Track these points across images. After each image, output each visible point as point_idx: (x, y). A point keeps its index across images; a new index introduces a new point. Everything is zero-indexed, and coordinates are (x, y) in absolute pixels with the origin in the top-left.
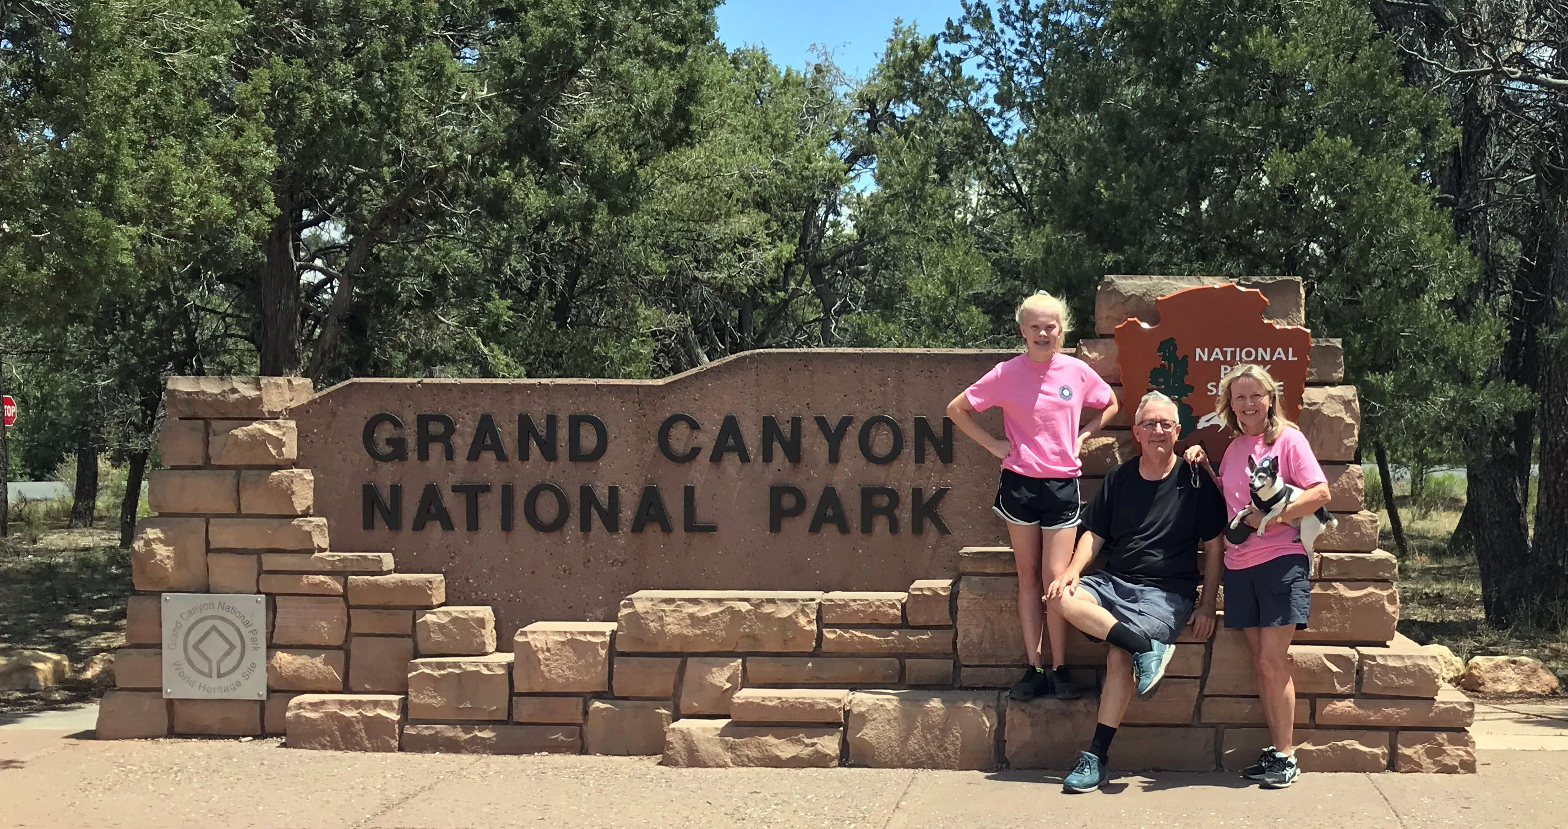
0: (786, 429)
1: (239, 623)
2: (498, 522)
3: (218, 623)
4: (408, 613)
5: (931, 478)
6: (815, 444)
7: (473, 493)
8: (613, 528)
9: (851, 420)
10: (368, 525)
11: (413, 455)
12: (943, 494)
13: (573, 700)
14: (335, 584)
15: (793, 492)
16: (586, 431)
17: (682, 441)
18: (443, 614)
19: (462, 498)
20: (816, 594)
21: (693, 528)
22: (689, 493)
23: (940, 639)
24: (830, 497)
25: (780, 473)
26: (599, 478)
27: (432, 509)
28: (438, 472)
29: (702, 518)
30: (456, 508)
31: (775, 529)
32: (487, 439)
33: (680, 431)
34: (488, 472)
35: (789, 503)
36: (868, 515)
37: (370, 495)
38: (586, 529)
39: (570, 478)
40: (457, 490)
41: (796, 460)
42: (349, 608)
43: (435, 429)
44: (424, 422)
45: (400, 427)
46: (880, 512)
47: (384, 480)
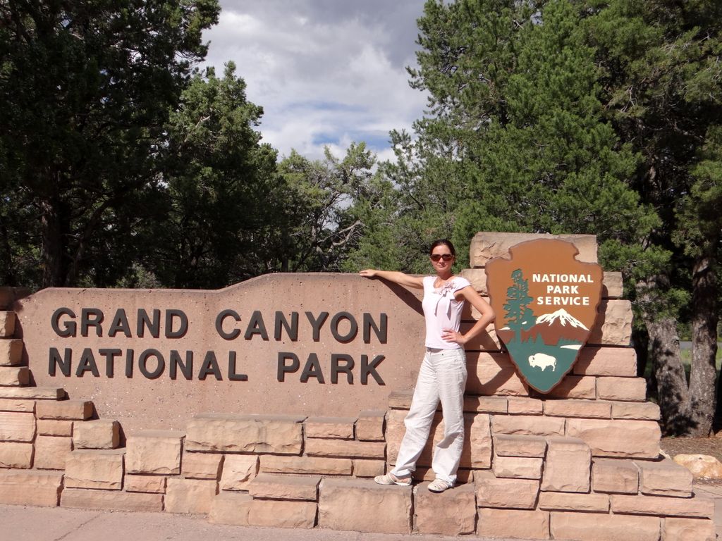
0: (289, 320)
2: (124, 371)
4: (71, 422)
5: (374, 350)
6: (305, 328)
7: (111, 354)
8: (189, 376)
9: (327, 314)
10: (52, 373)
11: (79, 331)
12: (380, 359)
13: (159, 479)
14: (29, 405)
15: (291, 356)
16: (175, 318)
17: (229, 325)
18: (90, 425)
19: (105, 357)
20: (301, 417)
21: (234, 377)
22: (233, 356)
23: (377, 449)
24: (313, 359)
25: (286, 345)
26: (182, 346)
27: (88, 364)
28: (94, 342)
29: (239, 371)
30: (101, 362)
31: (281, 379)
32: (120, 323)
33: (229, 320)
34: (120, 342)
35: (289, 363)
36: (336, 371)
37: (54, 355)
38: (173, 376)
39: (165, 346)
40: (103, 352)
41: (294, 338)
42: (36, 419)
43: (92, 318)
44: (87, 313)
45: (73, 316)
46: (342, 370)
47: (62, 345)
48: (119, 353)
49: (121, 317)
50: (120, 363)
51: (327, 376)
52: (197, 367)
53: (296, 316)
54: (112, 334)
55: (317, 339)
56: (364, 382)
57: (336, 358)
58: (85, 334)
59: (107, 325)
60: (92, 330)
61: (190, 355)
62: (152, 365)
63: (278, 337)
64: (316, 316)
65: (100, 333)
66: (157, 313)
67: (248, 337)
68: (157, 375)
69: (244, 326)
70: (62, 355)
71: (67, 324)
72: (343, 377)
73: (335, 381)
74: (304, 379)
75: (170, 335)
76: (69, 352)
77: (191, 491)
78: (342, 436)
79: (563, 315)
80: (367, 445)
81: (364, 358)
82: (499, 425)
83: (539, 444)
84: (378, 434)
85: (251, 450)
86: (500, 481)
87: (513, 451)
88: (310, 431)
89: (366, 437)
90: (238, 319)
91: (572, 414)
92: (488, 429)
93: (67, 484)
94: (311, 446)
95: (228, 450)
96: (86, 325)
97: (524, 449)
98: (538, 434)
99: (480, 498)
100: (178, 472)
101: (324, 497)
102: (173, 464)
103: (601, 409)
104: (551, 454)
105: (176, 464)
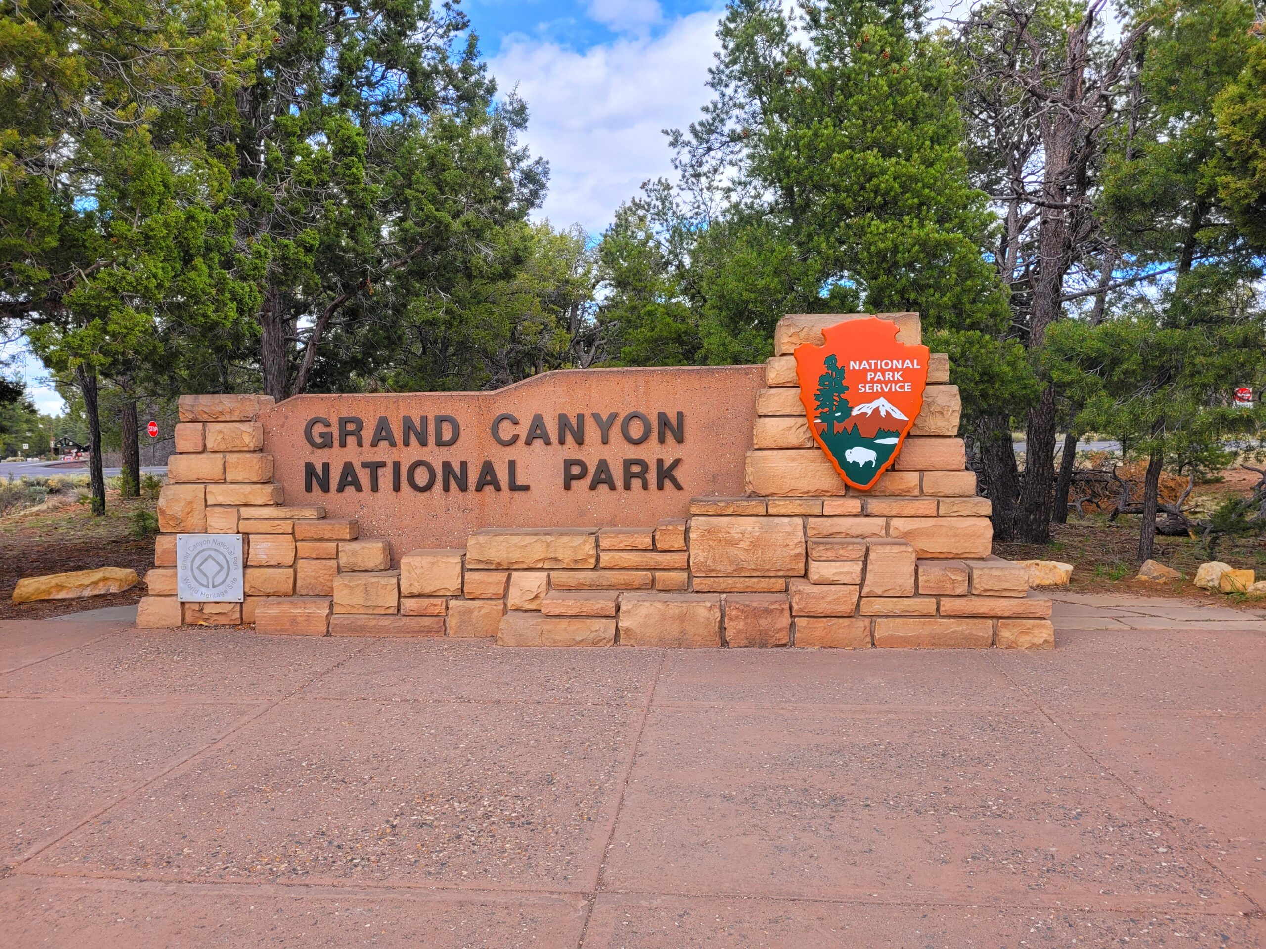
0: (574, 423)
1: (226, 553)
2: (391, 486)
3: (212, 553)
4: (334, 544)
5: (669, 452)
6: (592, 432)
7: (374, 467)
8: (464, 488)
9: (616, 415)
10: (309, 489)
11: (336, 443)
12: (677, 462)
13: (437, 601)
14: (287, 527)
15: (579, 462)
16: (446, 426)
17: (506, 431)
18: (355, 545)
19: (368, 470)
20: (594, 529)
21: (514, 487)
22: (512, 465)
23: (678, 559)
24: (603, 466)
25: (570, 450)
26: (454, 456)
27: (349, 478)
28: (352, 454)
29: (520, 481)
30: (364, 476)
31: (567, 487)
32: (383, 432)
33: (506, 424)
34: (383, 452)
35: (576, 470)
36: (628, 477)
37: (310, 469)
38: (446, 489)
39: (436, 456)
40: (364, 465)
41: (580, 442)
42: (296, 541)
43: (350, 427)
44: (343, 422)
45: (328, 425)
46: (635, 476)
47: (318, 459)
48: (384, 464)
49: (383, 426)
50: (385, 477)
51: (619, 483)
52: (473, 477)
53: (581, 418)
54: (374, 444)
55: (605, 442)
56: (660, 487)
57: (628, 463)
58: (343, 445)
59: (368, 434)
60: (351, 440)
61: (464, 464)
62: (421, 477)
63: (562, 442)
64: (605, 418)
65: (360, 444)
66: (424, 420)
67: (528, 443)
68: (428, 487)
69: (523, 431)
70: (319, 469)
71: (322, 435)
72: (636, 483)
73: (627, 487)
74: (593, 487)
75: (440, 443)
76: (326, 466)
77: (476, 613)
78: (640, 547)
79: (884, 406)
80: (668, 556)
81: (660, 462)
82: (814, 529)
83: (859, 547)
84: (679, 543)
85: (540, 566)
86: (817, 589)
87: (830, 554)
88: (605, 543)
89: (666, 547)
90: (516, 423)
91: (893, 513)
92: (801, 534)
93: (336, 609)
94: (605, 558)
95: (515, 567)
96: (344, 435)
97: (841, 552)
98: (857, 537)
99: (795, 607)
100: (460, 594)
101: (625, 612)
102: (454, 584)
103: (926, 506)
104: (872, 556)
105: (457, 584)
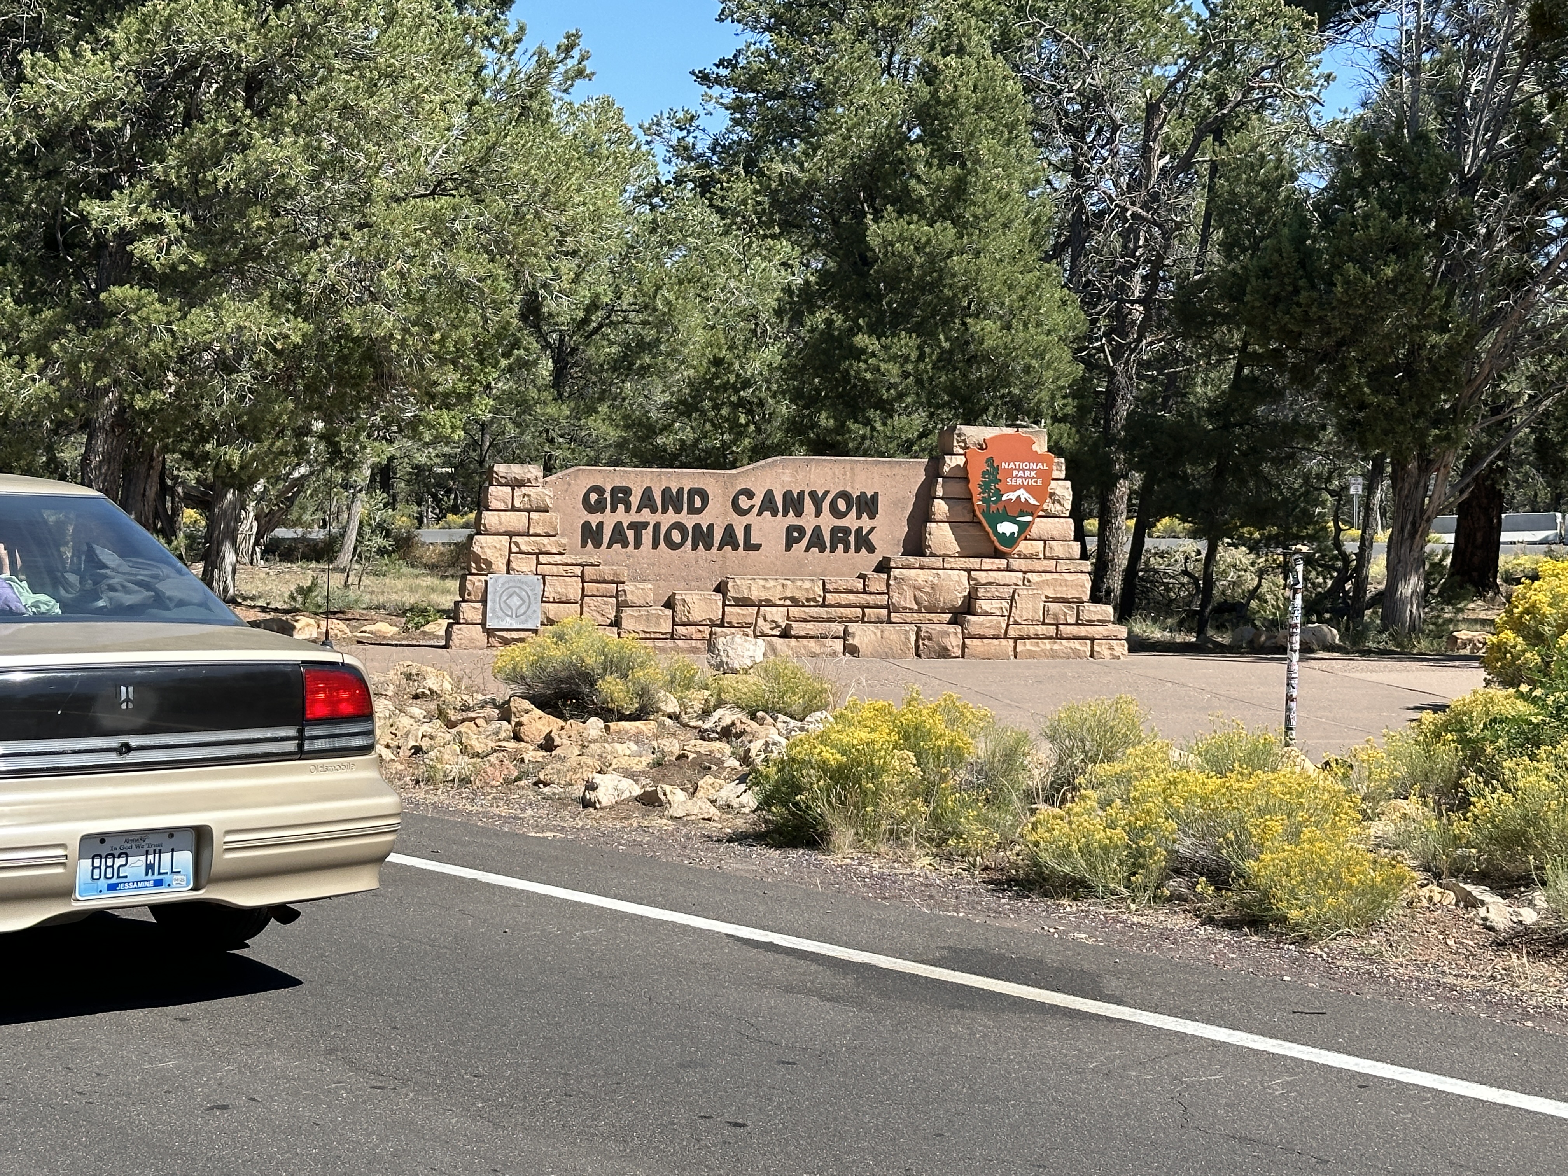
0: (795, 498)
1: (528, 590)
2: (651, 545)
3: (517, 590)
4: (614, 585)
5: (866, 523)
6: (809, 506)
7: (639, 528)
8: (708, 547)
9: (827, 493)
10: (586, 544)
11: (609, 508)
12: (871, 531)
13: (705, 628)
14: (577, 571)
15: (797, 528)
16: (697, 496)
17: (744, 502)
18: (631, 586)
19: (633, 530)
21: (749, 546)
22: (748, 529)
23: (882, 599)
24: (816, 531)
26: (704, 520)
27: (618, 536)
28: (622, 517)
29: (754, 541)
30: (630, 535)
31: (788, 548)
32: (647, 500)
33: (744, 497)
34: (646, 515)
35: (795, 535)
36: (835, 541)
37: (586, 528)
38: (695, 547)
39: (687, 520)
40: (631, 526)
41: (799, 513)
42: (583, 582)
43: (620, 495)
44: (615, 490)
45: (603, 493)
46: (840, 540)
47: (594, 519)
48: (645, 525)
49: (647, 495)
50: (647, 536)
51: (828, 546)
52: (717, 537)
53: (800, 494)
54: (639, 511)
55: (818, 514)
56: (858, 550)
57: (835, 530)
58: (614, 509)
59: (635, 500)
60: (621, 507)
61: (711, 527)
62: (676, 536)
63: (786, 513)
64: (817, 496)
65: (628, 510)
66: (680, 491)
67: (760, 514)
68: (680, 546)
69: (757, 503)
70: (594, 528)
71: (597, 501)
72: (840, 546)
73: (833, 549)
74: (809, 548)
75: (692, 511)
76: (600, 525)
78: (855, 590)
79: (1023, 494)
81: (858, 530)
82: (974, 578)
83: (1008, 590)
85: (781, 603)
86: (979, 619)
87: (989, 595)
88: (829, 586)
89: (873, 591)
90: (752, 496)
91: (1027, 569)
92: (966, 582)
94: (829, 598)
95: (763, 603)
96: (615, 501)
97: (996, 593)
98: (1005, 585)
99: (965, 631)
100: (721, 623)
102: (716, 616)
104: (1016, 597)
105: (719, 616)
